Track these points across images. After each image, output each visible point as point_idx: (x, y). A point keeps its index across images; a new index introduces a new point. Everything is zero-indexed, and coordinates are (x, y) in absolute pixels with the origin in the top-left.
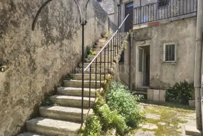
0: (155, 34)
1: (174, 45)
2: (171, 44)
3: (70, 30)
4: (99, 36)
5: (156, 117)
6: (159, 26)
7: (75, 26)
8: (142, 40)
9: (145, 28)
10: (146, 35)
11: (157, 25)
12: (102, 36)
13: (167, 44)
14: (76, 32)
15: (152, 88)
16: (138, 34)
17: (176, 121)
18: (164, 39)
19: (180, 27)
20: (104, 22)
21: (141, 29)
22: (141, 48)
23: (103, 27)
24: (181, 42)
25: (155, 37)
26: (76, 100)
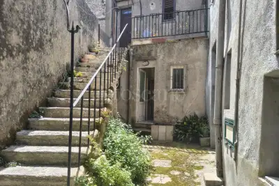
0: (160, 54)
1: (182, 70)
2: (179, 67)
3: (41, 36)
4: (85, 49)
5: (166, 164)
6: (166, 44)
7: (49, 31)
8: (145, 61)
9: (148, 45)
10: (149, 54)
11: (163, 42)
12: (90, 51)
13: (175, 68)
14: (50, 41)
15: (157, 124)
16: (140, 51)
17: (191, 168)
18: (171, 61)
19: (190, 48)
20: (93, 30)
21: (144, 45)
22: (142, 71)
23: (91, 37)
24: (190, 66)
25: (161, 57)
26: (54, 153)
